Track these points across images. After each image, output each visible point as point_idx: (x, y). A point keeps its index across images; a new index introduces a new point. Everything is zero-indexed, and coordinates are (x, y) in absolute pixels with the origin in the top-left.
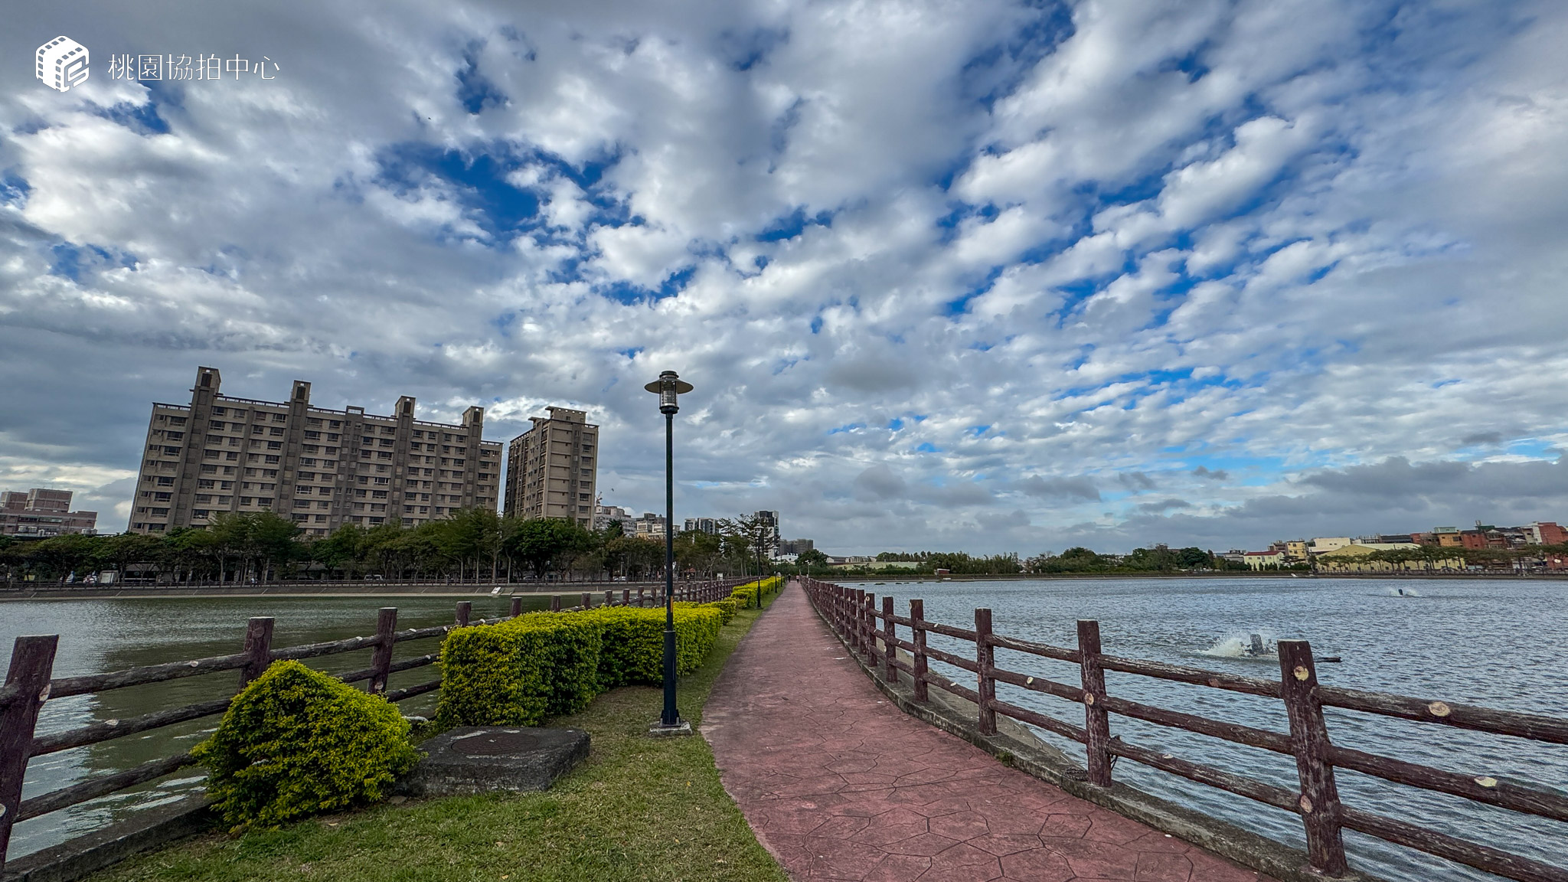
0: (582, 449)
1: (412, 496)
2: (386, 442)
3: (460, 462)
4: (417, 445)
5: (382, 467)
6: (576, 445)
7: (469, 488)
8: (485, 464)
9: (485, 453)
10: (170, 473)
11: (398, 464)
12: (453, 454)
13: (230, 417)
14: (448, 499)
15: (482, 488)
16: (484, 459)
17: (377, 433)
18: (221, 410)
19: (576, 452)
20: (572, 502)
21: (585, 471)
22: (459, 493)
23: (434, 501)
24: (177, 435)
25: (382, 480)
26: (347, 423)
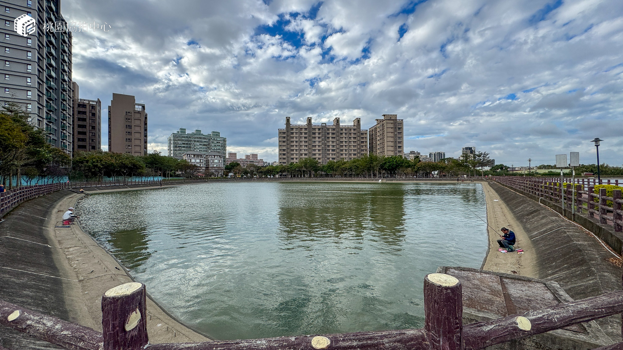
0: (397, 129)
1: (342, 150)
2: (333, 134)
3: (355, 138)
4: (341, 134)
5: (333, 142)
6: (395, 128)
7: (359, 146)
8: (363, 138)
9: (362, 134)
10: (284, 148)
11: (337, 140)
12: (353, 135)
13: (294, 131)
14: (352, 151)
15: (362, 146)
16: (362, 136)
17: (330, 131)
18: (292, 129)
19: (395, 131)
20: (396, 149)
21: (399, 138)
22: (356, 148)
23: (349, 152)
24: (284, 137)
25: (333, 146)
26: (322, 129)
